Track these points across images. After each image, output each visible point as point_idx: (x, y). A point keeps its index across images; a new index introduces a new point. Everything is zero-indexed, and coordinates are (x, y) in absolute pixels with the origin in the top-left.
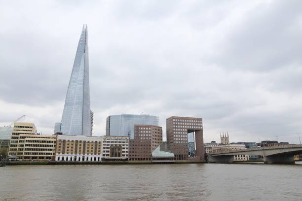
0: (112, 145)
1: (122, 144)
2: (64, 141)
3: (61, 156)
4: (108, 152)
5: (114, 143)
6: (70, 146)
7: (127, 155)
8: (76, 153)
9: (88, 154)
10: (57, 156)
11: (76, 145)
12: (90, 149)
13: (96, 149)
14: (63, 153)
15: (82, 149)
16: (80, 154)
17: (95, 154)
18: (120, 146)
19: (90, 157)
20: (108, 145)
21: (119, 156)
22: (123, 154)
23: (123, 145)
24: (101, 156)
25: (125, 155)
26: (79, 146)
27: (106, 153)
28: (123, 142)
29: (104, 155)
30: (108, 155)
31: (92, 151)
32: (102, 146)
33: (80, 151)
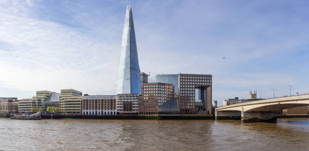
0: (124, 102)
1: (133, 100)
2: (87, 100)
3: (85, 111)
4: (121, 107)
5: (126, 100)
6: (91, 104)
7: (137, 110)
8: (96, 109)
9: (105, 109)
10: (83, 111)
11: (96, 103)
12: (107, 106)
13: (112, 105)
14: (87, 109)
15: (101, 106)
16: (99, 109)
17: (111, 109)
18: (131, 102)
19: (107, 111)
20: (121, 102)
21: (130, 110)
22: (133, 108)
23: (134, 102)
24: (116, 111)
25: (135, 109)
26: (98, 104)
27: (119, 109)
28: (134, 99)
29: (118, 110)
30: (121, 110)
31: (109, 107)
32: (117, 103)
33: (99, 107)
